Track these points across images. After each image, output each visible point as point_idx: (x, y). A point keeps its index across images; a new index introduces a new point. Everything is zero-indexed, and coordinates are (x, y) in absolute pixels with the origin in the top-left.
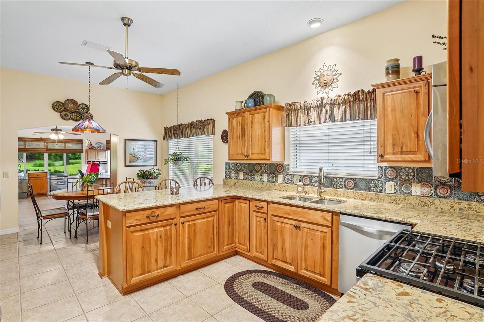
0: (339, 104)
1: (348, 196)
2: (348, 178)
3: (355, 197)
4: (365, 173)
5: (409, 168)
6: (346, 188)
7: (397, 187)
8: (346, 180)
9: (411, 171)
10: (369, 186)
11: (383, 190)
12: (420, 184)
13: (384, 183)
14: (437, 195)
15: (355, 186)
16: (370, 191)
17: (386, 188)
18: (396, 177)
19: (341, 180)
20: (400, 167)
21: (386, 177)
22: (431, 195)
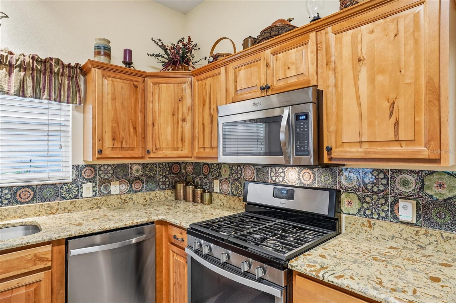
0: (11, 65)
1: (25, 214)
2: (21, 187)
3: (38, 213)
4: (51, 175)
5: (109, 165)
6: (17, 202)
7: (95, 188)
8: (17, 190)
9: (110, 168)
10: (59, 193)
11: (79, 195)
12: (118, 182)
13: (79, 187)
14: (133, 191)
15: (35, 196)
16: (61, 199)
17: (82, 192)
18: (94, 177)
19: (6, 191)
20: (99, 165)
21: (83, 178)
22: (128, 192)
